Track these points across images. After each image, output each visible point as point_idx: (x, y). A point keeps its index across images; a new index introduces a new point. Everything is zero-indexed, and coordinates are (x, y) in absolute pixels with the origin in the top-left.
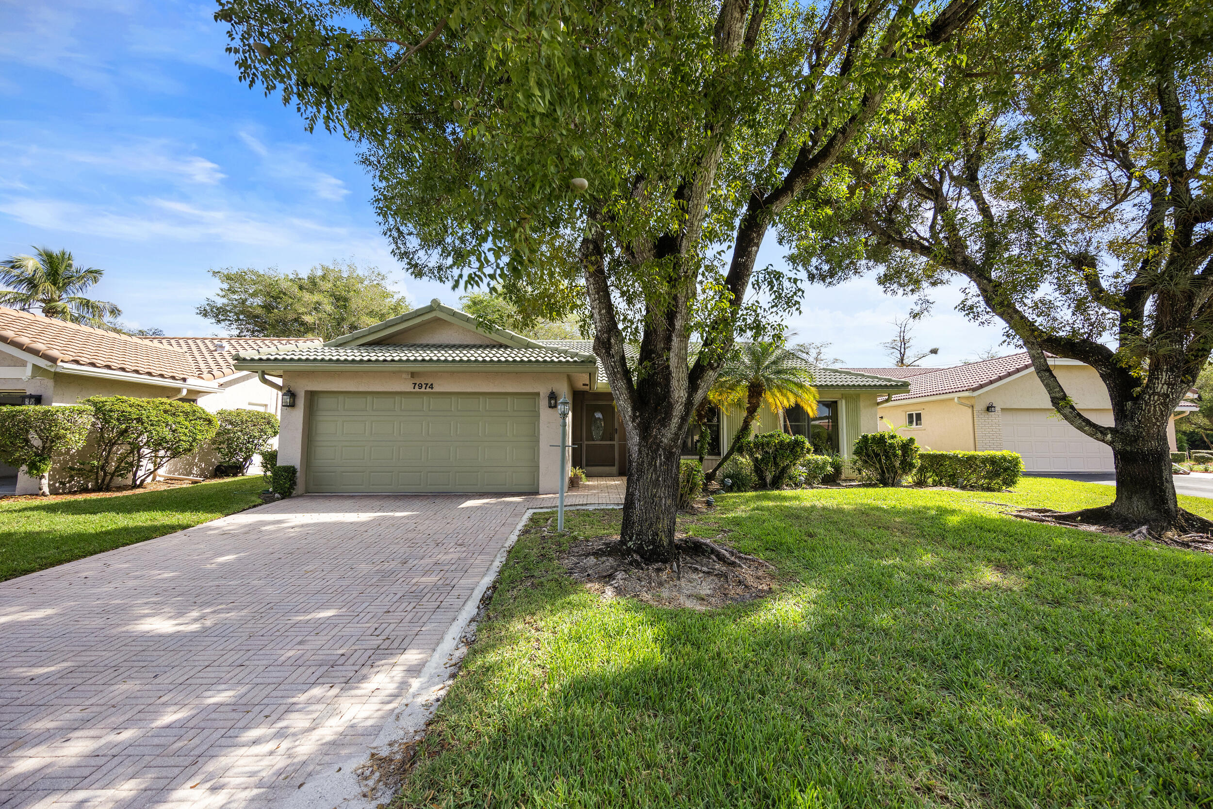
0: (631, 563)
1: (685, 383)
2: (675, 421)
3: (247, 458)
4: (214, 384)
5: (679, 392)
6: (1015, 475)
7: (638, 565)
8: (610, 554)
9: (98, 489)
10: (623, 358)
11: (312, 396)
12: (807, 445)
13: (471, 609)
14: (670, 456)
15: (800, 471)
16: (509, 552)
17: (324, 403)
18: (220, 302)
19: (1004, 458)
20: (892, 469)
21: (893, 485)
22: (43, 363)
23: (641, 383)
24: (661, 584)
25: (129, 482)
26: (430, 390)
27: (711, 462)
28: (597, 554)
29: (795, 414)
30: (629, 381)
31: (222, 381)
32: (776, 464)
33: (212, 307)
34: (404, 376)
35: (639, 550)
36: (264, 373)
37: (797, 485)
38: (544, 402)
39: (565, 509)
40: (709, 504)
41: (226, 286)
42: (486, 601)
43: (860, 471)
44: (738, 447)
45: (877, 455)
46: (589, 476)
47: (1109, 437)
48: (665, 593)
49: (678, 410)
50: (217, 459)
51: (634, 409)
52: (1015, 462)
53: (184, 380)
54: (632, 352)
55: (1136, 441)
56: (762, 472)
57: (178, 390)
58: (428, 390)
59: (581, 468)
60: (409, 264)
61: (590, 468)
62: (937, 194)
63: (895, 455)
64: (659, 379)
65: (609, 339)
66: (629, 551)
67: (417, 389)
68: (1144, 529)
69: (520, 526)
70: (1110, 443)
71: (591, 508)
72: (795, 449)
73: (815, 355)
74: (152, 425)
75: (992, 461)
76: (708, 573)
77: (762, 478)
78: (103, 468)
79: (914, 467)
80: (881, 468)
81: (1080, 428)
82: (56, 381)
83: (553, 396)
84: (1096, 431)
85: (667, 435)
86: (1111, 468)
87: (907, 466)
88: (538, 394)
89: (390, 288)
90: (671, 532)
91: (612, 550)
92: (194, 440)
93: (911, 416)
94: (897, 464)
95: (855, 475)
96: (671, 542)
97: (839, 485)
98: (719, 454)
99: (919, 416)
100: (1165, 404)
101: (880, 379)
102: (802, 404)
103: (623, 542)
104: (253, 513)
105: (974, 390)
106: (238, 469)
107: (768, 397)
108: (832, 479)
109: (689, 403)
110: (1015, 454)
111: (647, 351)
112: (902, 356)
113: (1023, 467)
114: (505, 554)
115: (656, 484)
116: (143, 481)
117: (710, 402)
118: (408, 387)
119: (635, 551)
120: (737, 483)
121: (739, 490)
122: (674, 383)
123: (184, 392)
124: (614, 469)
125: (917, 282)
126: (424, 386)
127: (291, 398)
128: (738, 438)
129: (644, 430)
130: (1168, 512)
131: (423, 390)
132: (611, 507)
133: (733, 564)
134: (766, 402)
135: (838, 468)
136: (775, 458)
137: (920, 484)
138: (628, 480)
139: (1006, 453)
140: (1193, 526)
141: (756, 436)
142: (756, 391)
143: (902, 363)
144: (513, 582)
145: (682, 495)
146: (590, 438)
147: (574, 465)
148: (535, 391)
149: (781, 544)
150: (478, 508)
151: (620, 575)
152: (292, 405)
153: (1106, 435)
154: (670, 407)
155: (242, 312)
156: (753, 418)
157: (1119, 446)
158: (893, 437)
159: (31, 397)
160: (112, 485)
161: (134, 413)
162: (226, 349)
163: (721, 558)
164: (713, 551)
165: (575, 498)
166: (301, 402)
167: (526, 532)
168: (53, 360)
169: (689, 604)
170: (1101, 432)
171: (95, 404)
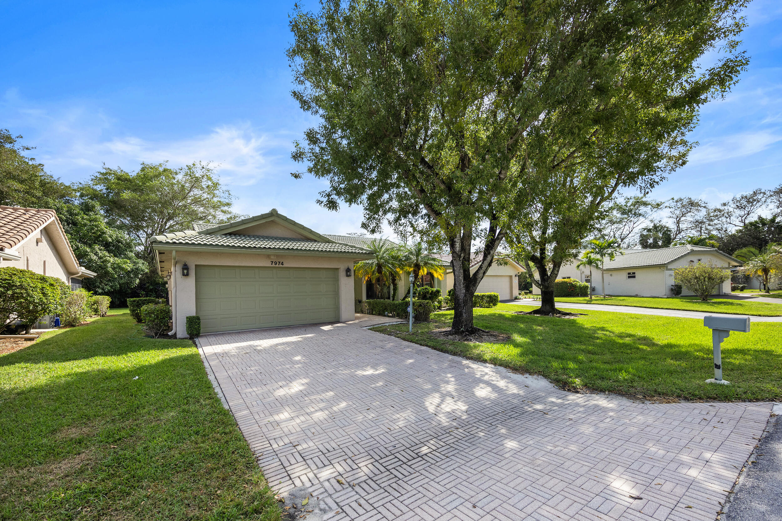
6: (497, 302)
15: (436, 304)
17: (203, 272)
26: (282, 266)
38: (342, 273)
51: (464, 280)
52: (497, 297)
55: (548, 288)
58: (281, 266)
67: (273, 265)
83: (349, 270)
88: (337, 269)
110: (496, 294)
113: (499, 299)
118: (268, 264)
123: (2, 260)
126: (278, 263)
127: (187, 269)
131: (277, 265)
139: (492, 293)
142: (418, 268)
152: (187, 275)
157: (544, 289)
166: (192, 272)
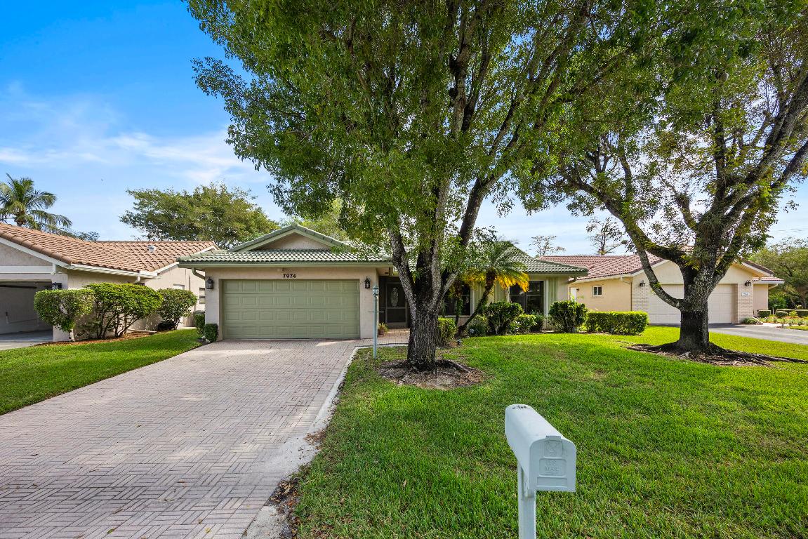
0: (412, 371)
1: (440, 280)
2: (435, 299)
3: (177, 319)
4: (154, 274)
5: (437, 285)
6: (644, 326)
7: (416, 372)
8: (401, 367)
9: (99, 338)
10: (407, 267)
11: (223, 282)
12: (520, 308)
13: (334, 391)
14: (432, 317)
15: (516, 324)
16: (349, 368)
17: (230, 286)
18: (136, 213)
19: (637, 315)
20: (570, 322)
21: (571, 332)
22: (62, 264)
23: (417, 279)
24: (426, 380)
25: (113, 334)
27: (463, 319)
28: (395, 367)
29: (516, 289)
30: (411, 279)
31: (159, 271)
32: (502, 321)
33: (130, 216)
34: (279, 270)
35: (416, 365)
36: (195, 269)
37: (514, 333)
38: (362, 285)
39: (378, 346)
40: (458, 343)
41: (138, 201)
42: (341, 388)
43: (554, 324)
44: (479, 311)
45: (562, 314)
46: (390, 328)
47: (678, 305)
48: (428, 384)
49: (436, 294)
50: (160, 319)
51: (413, 294)
53: (138, 271)
54: (412, 263)
55: (691, 306)
56: (493, 325)
57: (135, 278)
58: (293, 278)
59: (385, 323)
60: (284, 208)
61: (390, 324)
62: (596, 161)
63: (572, 314)
64: (427, 276)
65: (400, 257)
66: (412, 365)
67: (286, 278)
68: (687, 354)
69: (352, 356)
70: (679, 308)
71: (391, 346)
72: (513, 311)
73: (544, 245)
74: (127, 300)
75: (631, 317)
76: (451, 375)
77: (493, 328)
78: (100, 325)
79: (584, 321)
80: (565, 322)
81: (664, 299)
82: (68, 275)
83: (368, 281)
84: (672, 301)
85: (430, 307)
86: (679, 321)
87: (580, 321)
88: (359, 280)
89: (250, 201)
90: (433, 356)
91: (402, 366)
92: (151, 308)
93: (595, 288)
94: (573, 320)
95: (552, 326)
96: (433, 361)
97: (541, 332)
98: (469, 314)
99: (600, 289)
100: (705, 287)
101: (571, 267)
102: (519, 284)
103: (409, 361)
104: (200, 350)
105: (632, 273)
106: (171, 326)
107: (498, 279)
108: (537, 329)
109: (442, 291)
111: (421, 263)
112: (603, 245)
114: (346, 369)
115: (425, 331)
116: (121, 333)
117: (463, 283)
118: (280, 276)
119: (414, 366)
120: (478, 332)
121: (479, 336)
122: (434, 280)
123: (139, 279)
124: (405, 324)
125: (592, 208)
126: (290, 276)
127: (211, 284)
128: (480, 305)
129: (419, 303)
130: (702, 345)
131: (290, 278)
132: (402, 345)
133: (464, 371)
134: (498, 282)
135: (540, 323)
136: (501, 316)
137: (591, 331)
138: (411, 330)
139: (639, 312)
140: (716, 352)
141: (491, 303)
142: (491, 276)
143: (603, 250)
144: (353, 381)
145: (443, 338)
146: (390, 305)
147: (380, 322)
148: (358, 278)
149: (491, 362)
150: (326, 347)
151: (407, 376)
152: (212, 288)
153: (677, 303)
154: (432, 292)
155: (151, 220)
156: (489, 293)
157: (683, 309)
158: (572, 303)
159: (55, 284)
160: (106, 335)
161: (117, 293)
162: (155, 249)
163: (458, 369)
164: (454, 365)
165: (383, 341)
166: (217, 286)
167: (355, 358)
168: (68, 262)
169: (439, 388)
170: (675, 302)
171: (94, 287)
